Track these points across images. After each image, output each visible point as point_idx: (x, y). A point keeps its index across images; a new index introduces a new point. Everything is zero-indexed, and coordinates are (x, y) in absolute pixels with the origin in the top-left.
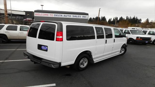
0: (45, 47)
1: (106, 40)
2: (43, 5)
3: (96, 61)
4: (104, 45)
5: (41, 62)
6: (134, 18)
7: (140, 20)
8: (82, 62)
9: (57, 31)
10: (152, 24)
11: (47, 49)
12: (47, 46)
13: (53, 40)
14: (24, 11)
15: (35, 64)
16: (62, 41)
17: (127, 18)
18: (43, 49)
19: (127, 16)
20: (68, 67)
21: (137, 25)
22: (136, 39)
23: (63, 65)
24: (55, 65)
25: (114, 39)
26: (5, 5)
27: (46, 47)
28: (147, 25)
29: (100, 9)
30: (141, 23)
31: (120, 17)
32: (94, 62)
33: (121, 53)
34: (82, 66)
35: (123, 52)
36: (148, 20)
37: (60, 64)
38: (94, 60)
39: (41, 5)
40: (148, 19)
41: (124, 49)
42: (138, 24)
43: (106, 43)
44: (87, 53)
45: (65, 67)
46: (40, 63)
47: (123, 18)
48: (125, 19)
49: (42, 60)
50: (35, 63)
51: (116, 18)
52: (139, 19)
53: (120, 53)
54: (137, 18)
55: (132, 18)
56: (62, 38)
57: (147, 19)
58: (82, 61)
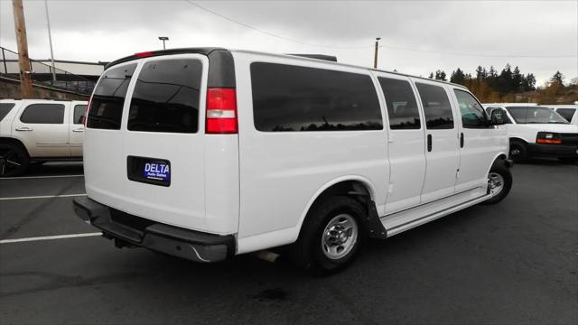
0: (159, 169)
1: (430, 137)
2: (167, 39)
3: (392, 227)
4: (421, 156)
5: (142, 238)
6: (506, 74)
7: (531, 78)
8: (332, 232)
9: (208, 87)
10: (576, 92)
11: (169, 174)
12: (167, 163)
13: (193, 128)
14: (100, 64)
15: (120, 248)
16: (236, 131)
17: (479, 73)
18: (151, 176)
19: (480, 68)
20: (273, 257)
21: (518, 97)
22: (535, 142)
23: (244, 246)
24: (206, 248)
25: (462, 134)
26: (19, 30)
27: (162, 166)
28: (558, 94)
29: (378, 39)
30: (534, 89)
31: (452, 72)
32: (386, 231)
33: (491, 196)
34: (332, 253)
35: (497, 190)
36: (558, 77)
37: (231, 241)
38: (387, 225)
39: (161, 38)
40: (558, 73)
41: (499, 178)
42: (522, 92)
43: (430, 149)
44: (351, 193)
45: (254, 257)
46: (139, 241)
47: (465, 73)
48: (474, 76)
49: (148, 228)
50: (120, 243)
51: (438, 75)
52: (525, 76)
53: (488, 193)
54: (517, 71)
55: (499, 74)
56: (235, 121)
57: (556, 76)
58: (333, 228)
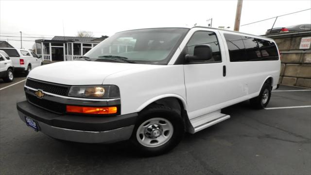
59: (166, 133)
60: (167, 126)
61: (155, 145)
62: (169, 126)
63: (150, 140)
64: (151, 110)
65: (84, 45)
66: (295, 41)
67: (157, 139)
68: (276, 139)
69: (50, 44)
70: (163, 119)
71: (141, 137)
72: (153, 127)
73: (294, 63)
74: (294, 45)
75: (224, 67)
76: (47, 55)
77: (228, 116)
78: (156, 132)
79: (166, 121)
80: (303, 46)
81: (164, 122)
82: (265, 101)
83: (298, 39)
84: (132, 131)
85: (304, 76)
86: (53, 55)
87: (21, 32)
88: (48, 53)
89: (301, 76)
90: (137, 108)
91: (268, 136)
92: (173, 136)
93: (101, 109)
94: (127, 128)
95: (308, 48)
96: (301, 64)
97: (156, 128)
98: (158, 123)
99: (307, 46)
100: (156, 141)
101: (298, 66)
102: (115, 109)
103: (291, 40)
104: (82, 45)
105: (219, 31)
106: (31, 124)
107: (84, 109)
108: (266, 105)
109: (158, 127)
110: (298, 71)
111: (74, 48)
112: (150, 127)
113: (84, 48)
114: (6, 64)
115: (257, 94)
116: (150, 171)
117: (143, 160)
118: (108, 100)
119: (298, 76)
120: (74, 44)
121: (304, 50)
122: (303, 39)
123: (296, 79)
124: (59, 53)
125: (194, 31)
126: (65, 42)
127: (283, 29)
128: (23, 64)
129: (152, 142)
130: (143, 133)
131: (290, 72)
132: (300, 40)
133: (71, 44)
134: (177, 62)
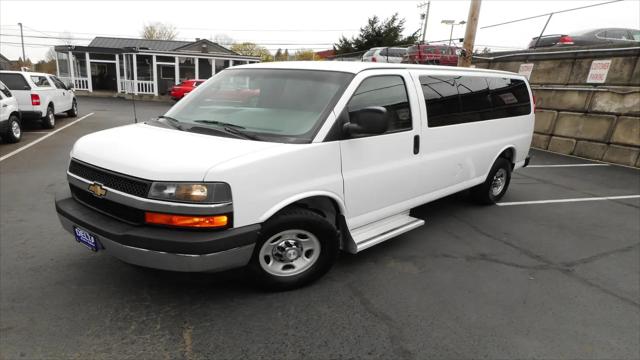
59: (308, 254)
60: (311, 242)
61: (289, 273)
62: (313, 243)
63: (282, 265)
64: (283, 218)
65: (159, 59)
66: (580, 66)
67: (294, 263)
68: (496, 261)
69: (87, 55)
70: (303, 232)
71: (267, 260)
72: (288, 244)
73: (573, 110)
74: (578, 75)
75: (417, 139)
76: (81, 79)
77: (421, 222)
78: (291, 252)
79: (308, 234)
80: (593, 77)
81: (304, 237)
82: (497, 191)
83: (585, 63)
84: (252, 252)
85: (589, 137)
86: (93, 77)
87: (20, 24)
88: (84, 74)
89: (583, 136)
90: (261, 215)
91: (483, 257)
92: (318, 259)
93: (202, 220)
94: (244, 248)
95: (603, 81)
96: (587, 112)
97: (291, 246)
98: (294, 237)
99: (601, 77)
100: (292, 267)
101: (581, 116)
102: (224, 219)
103: (573, 64)
104: (154, 59)
105: (411, 71)
106: (84, 238)
107: (175, 219)
108: (500, 198)
109: (295, 244)
110: (580, 127)
111: (138, 65)
112: (282, 244)
113: (158, 66)
114: (5, 106)
115: (482, 179)
116: (280, 314)
117: (269, 297)
118: (213, 206)
119: (578, 136)
120: (138, 56)
121: (595, 85)
122: (595, 62)
123: (574, 141)
124: (106, 74)
125: (363, 78)
126: (119, 51)
127: (563, 38)
128: (38, 104)
129: (285, 268)
130: (270, 254)
131: (567, 127)
132: (590, 64)
133: (131, 56)
134: (330, 138)
